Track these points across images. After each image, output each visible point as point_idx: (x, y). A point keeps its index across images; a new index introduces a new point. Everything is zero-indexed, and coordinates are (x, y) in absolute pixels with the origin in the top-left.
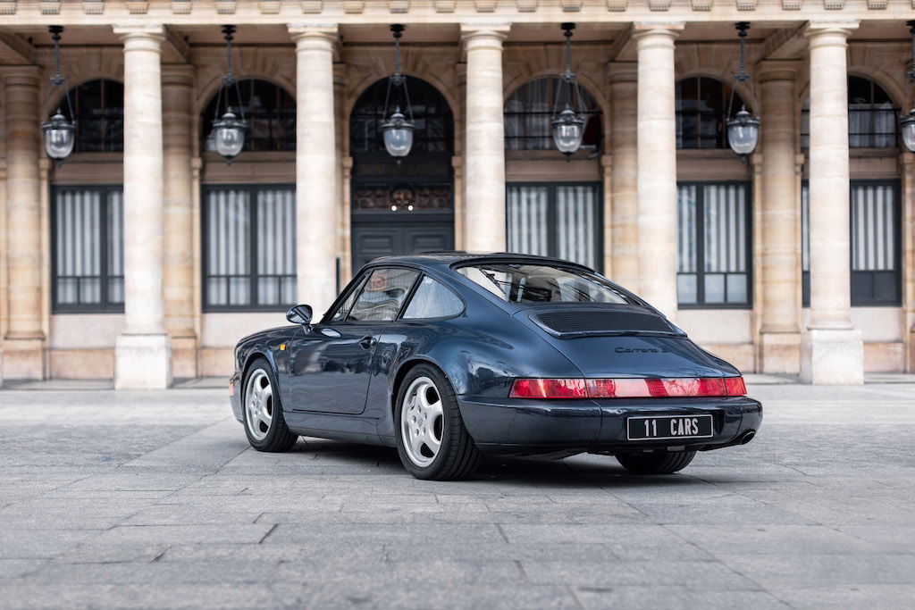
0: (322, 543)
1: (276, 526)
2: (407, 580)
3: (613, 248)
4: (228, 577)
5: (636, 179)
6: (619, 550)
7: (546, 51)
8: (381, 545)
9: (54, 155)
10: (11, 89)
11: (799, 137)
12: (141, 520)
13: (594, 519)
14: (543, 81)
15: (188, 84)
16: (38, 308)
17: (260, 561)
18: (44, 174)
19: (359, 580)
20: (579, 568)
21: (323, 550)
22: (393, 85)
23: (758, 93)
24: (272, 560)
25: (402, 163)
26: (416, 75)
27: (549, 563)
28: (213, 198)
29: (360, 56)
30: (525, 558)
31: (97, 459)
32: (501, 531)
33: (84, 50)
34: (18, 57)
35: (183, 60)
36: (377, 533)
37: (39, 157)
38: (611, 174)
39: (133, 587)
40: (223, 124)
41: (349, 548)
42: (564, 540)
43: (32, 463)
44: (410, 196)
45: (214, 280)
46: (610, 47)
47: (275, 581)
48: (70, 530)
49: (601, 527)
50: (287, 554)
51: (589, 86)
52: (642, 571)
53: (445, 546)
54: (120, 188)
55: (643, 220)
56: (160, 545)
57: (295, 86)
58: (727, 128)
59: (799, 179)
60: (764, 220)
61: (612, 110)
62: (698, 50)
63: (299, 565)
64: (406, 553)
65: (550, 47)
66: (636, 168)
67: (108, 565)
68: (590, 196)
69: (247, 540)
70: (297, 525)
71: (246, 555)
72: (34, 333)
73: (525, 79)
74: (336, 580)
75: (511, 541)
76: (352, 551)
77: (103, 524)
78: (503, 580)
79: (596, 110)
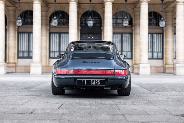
0: (73, 109)
1: (62, 104)
2: (96, 120)
3: (135, 46)
4: (49, 118)
5: (140, 32)
6: (148, 112)
7: (121, 5)
8: (88, 110)
9: (18, 25)
10: (10, 12)
11: (173, 24)
12: (30, 103)
13: (139, 104)
14: (120, 12)
15: (47, 11)
16: (15, 57)
17: (58, 114)
18: (16, 29)
19: (83, 119)
20: (140, 117)
21: (74, 111)
22: (89, 12)
23: (165, 15)
24: (61, 113)
25: (91, 28)
26: (94, 10)
27: (131, 115)
28: (51, 35)
29: (83, 6)
30: (125, 114)
31: (23, 88)
32: (117, 106)
33: (25, 4)
34: (11, 5)
35: (46, 6)
36: (87, 107)
37: (15, 26)
38: (134, 31)
39: (23, 121)
40: (54, 19)
41: (80, 110)
42: (133, 109)
43: (8, 89)
44: (92, 35)
45: (51, 52)
46: (134, 5)
47: (61, 119)
48: (12, 105)
49: (141, 106)
50: (65, 112)
51: (130, 13)
52: (156, 118)
53: (104, 110)
54: (32, 33)
55: (141, 41)
56: (33, 109)
57: (69, 12)
58: (159, 22)
59: (173, 33)
60: (166, 41)
61: (135, 18)
62: (153, 6)
63: (68, 115)
64: (95, 112)
65: (122, 5)
66: (140, 30)
67: (19, 114)
68: (130, 36)
69: (55, 108)
70: (67, 104)
71: (54, 112)
72: (14, 62)
73: (117, 11)
74: (77, 119)
75: (120, 109)
76: (81, 111)
77: (21, 103)
78: (121, 120)
79: (131, 18)
